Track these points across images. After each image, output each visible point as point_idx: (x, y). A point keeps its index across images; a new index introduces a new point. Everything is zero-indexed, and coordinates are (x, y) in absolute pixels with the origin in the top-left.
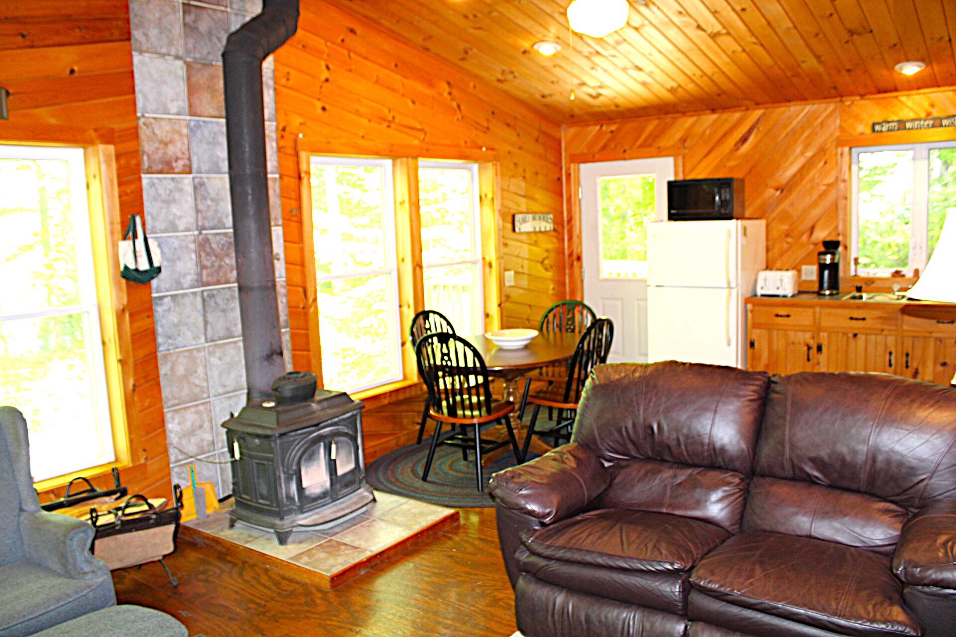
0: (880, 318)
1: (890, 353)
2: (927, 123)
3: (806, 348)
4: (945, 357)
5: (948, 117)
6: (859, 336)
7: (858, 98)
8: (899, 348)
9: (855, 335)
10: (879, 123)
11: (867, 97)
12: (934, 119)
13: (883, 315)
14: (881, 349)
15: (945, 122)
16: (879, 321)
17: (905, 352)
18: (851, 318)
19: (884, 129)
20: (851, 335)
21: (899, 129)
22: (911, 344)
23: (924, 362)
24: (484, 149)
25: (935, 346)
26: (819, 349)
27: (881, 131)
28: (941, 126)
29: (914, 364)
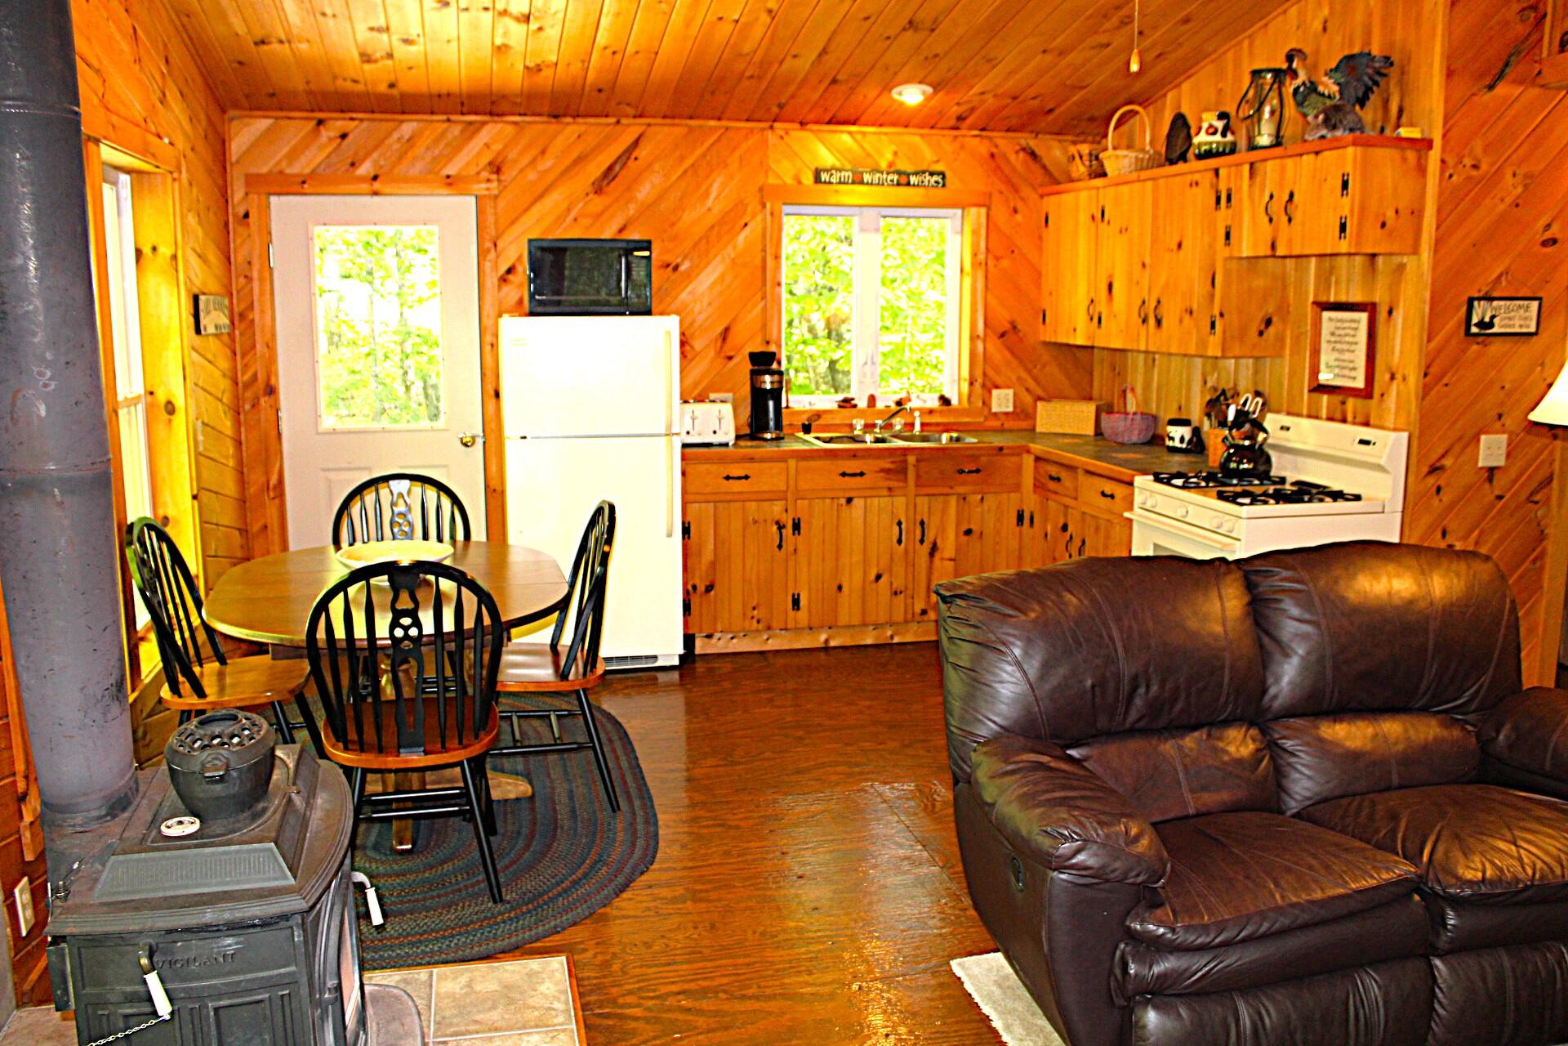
0: (883, 470)
1: (899, 524)
2: (890, 177)
3: (775, 528)
4: (969, 523)
5: (916, 174)
6: (855, 501)
7: (797, 126)
8: (911, 513)
9: (849, 500)
10: (827, 171)
11: (809, 126)
12: (899, 173)
13: (888, 466)
14: (886, 519)
15: (913, 179)
16: (882, 474)
17: (919, 519)
18: (844, 474)
19: (833, 180)
20: (843, 501)
21: (853, 183)
22: (926, 506)
23: (942, 530)
24: (166, 140)
25: (958, 506)
26: (797, 527)
27: (830, 183)
28: (908, 184)
29: (930, 537)
